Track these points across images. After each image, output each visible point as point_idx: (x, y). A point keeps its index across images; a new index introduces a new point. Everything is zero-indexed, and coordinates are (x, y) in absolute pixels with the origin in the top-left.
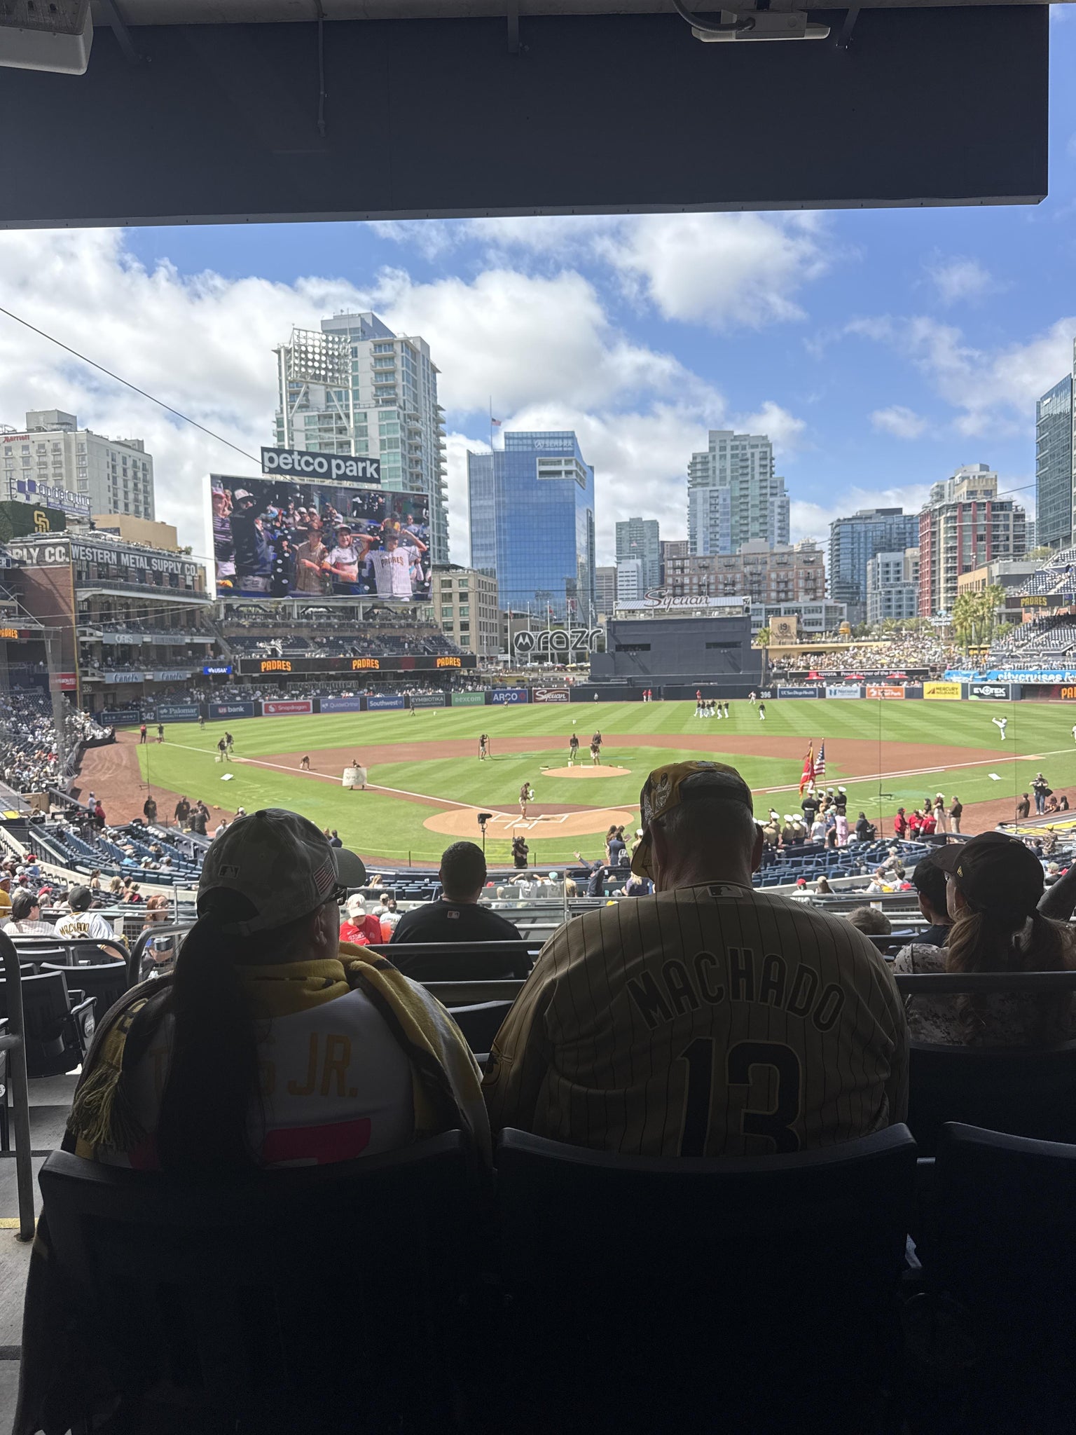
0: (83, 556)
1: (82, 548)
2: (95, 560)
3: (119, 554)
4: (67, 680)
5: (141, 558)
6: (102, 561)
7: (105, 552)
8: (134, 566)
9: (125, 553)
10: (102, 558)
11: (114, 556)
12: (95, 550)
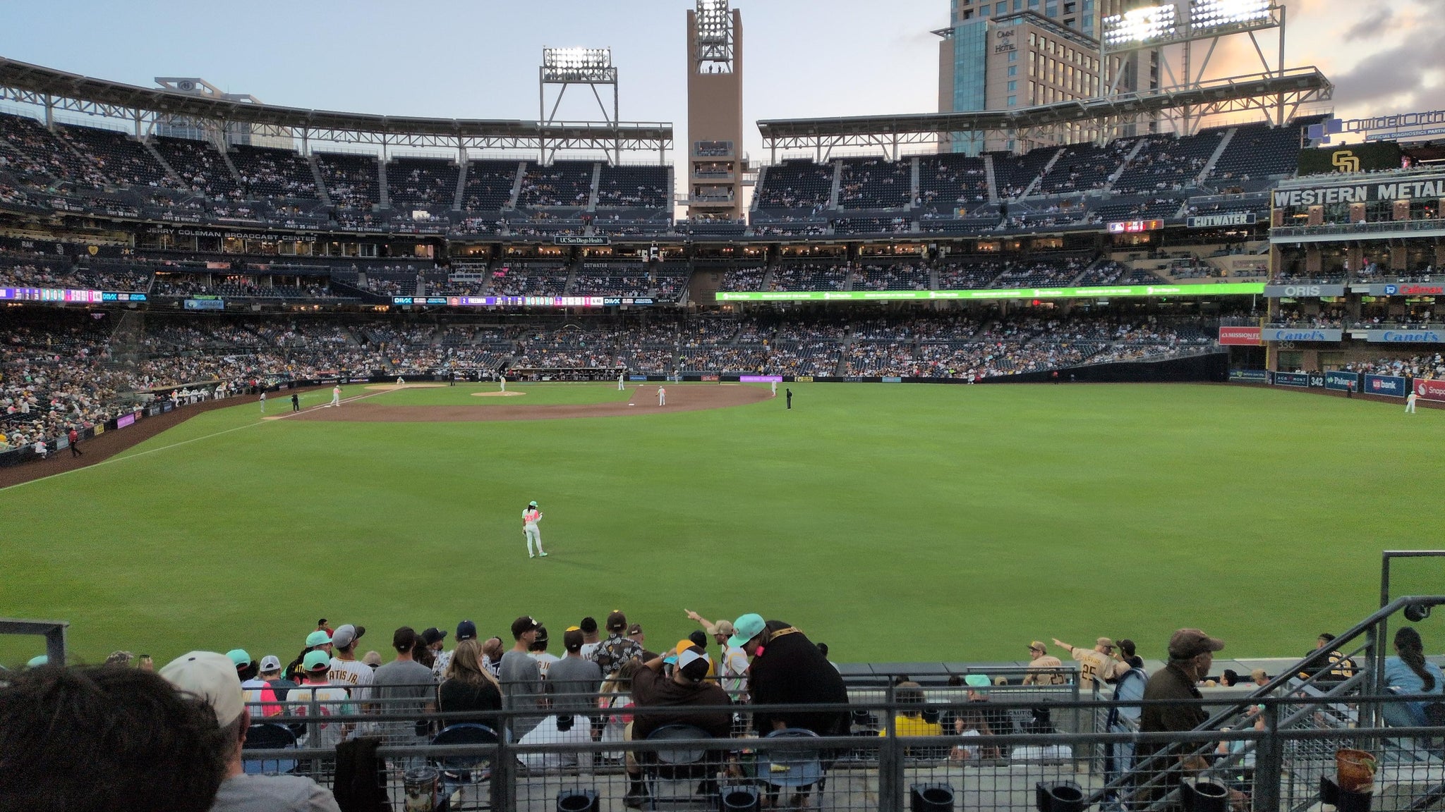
0: (1296, 201)
1: (1293, 193)
2: (1320, 200)
3: (1373, 190)
4: (1248, 335)
5: (1430, 185)
6: (1336, 201)
7: (1342, 190)
8: (1410, 196)
9: (1387, 185)
10: (1332, 198)
11: (1362, 193)
12: (1320, 192)
